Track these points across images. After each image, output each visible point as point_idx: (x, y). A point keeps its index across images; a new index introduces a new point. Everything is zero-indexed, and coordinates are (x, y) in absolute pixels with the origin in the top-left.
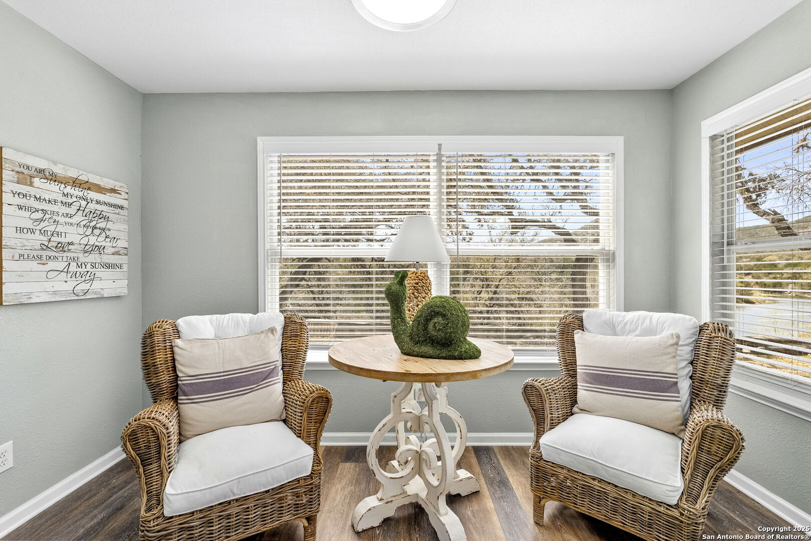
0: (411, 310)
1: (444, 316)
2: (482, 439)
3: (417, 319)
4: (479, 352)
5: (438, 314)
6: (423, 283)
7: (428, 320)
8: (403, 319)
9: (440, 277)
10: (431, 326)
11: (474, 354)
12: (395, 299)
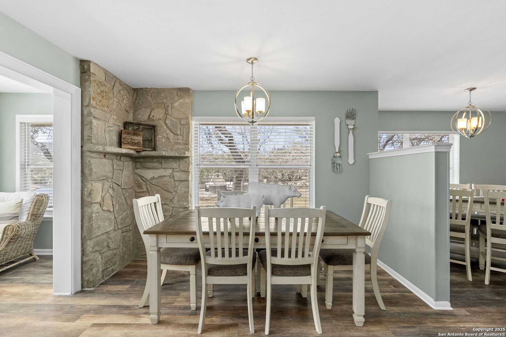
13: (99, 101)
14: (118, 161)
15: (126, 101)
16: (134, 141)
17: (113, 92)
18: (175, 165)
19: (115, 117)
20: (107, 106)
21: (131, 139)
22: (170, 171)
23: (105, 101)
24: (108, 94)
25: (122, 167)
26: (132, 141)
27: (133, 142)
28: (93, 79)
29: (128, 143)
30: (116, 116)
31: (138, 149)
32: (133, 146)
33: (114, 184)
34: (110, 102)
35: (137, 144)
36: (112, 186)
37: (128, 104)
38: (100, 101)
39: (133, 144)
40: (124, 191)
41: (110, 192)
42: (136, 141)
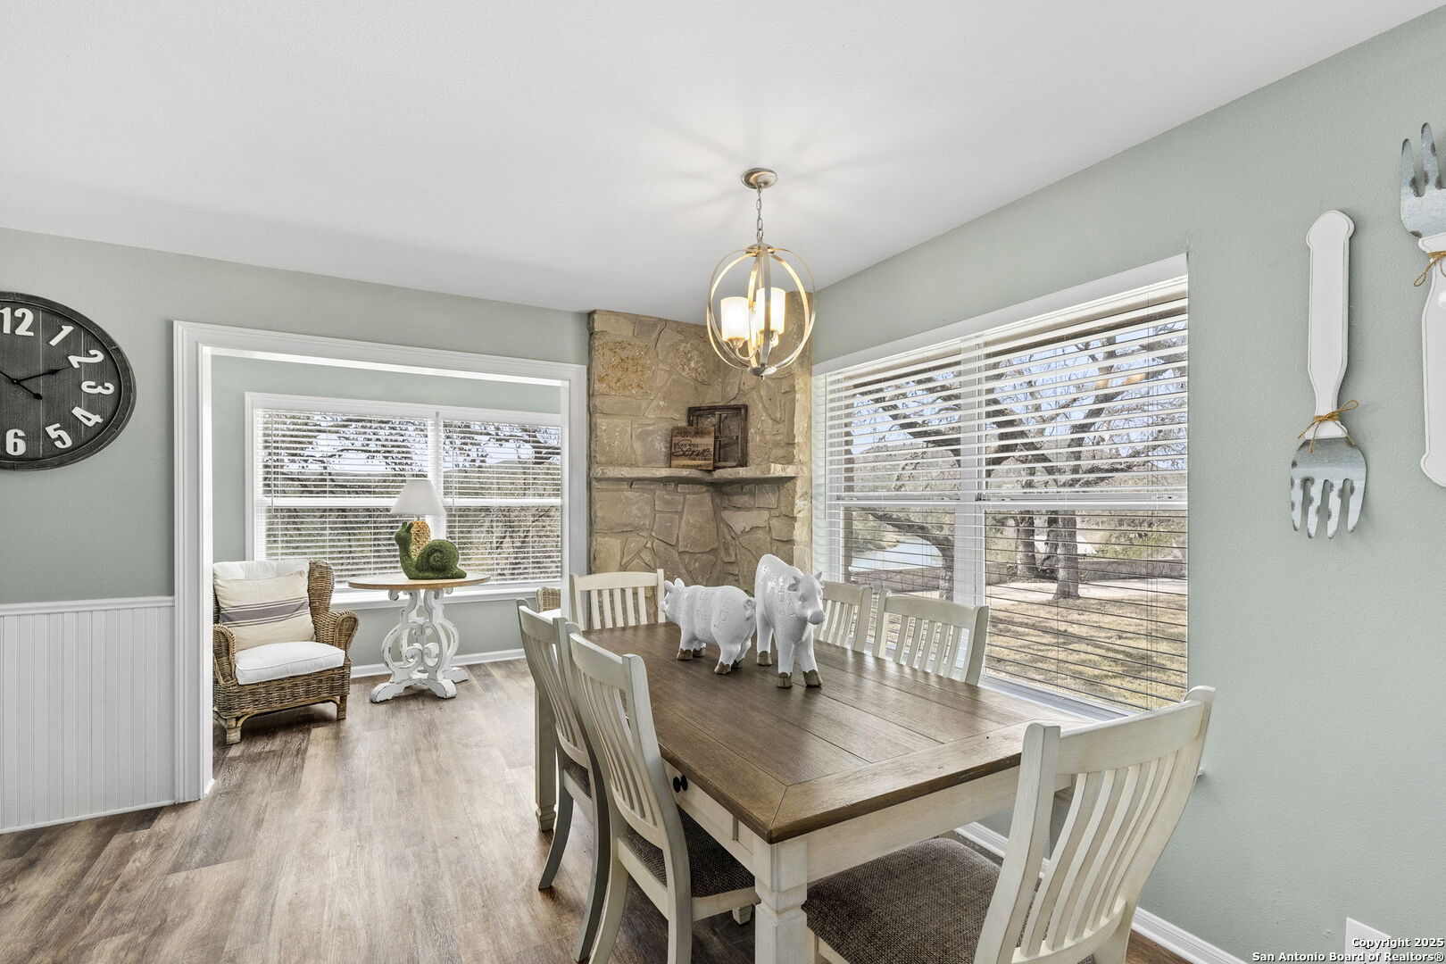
0: (415, 551)
1: (441, 552)
2: (495, 656)
3: (421, 556)
4: (466, 574)
5: (436, 551)
6: (424, 529)
7: (429, 556)
8: (410, 557)
9: (437, 526)
10: (431, 559)
11: (462, 575)
12: (403, 542)
13: (615, 380)
14: (667, 494)
15: (697, 362)
16: (696, 449)
17: (657, 352)
18: (770, 499)
19: (662, 403)
20: (639, 386)
21: (690, 445)
22: (766, 514)
23: (633, 376)
24: (642, 361)
25: (680, 507)
26: (693, 449)
27: (693, 451)
28: (601, 342)
29: (684, 454)
30: (664, 400)
31: (705, 465)
32: (695, 459)
33: (656, 540)
34: (646, 376)
35: (702, 454)
36: (649, 545)
37: (703, 367)
38: (619, 380)
39: (693, 454)
40: (687, 558)
41: (643, 557)
42: (701, 449)
